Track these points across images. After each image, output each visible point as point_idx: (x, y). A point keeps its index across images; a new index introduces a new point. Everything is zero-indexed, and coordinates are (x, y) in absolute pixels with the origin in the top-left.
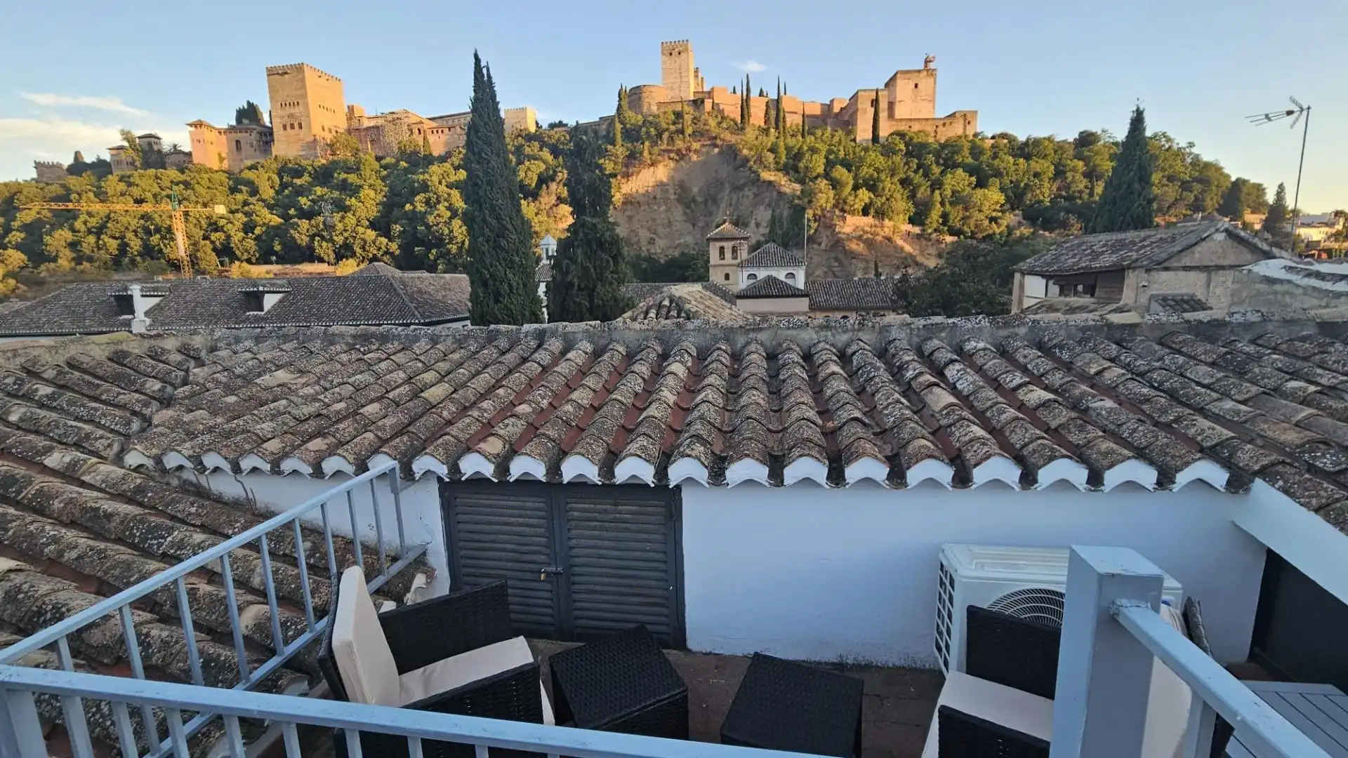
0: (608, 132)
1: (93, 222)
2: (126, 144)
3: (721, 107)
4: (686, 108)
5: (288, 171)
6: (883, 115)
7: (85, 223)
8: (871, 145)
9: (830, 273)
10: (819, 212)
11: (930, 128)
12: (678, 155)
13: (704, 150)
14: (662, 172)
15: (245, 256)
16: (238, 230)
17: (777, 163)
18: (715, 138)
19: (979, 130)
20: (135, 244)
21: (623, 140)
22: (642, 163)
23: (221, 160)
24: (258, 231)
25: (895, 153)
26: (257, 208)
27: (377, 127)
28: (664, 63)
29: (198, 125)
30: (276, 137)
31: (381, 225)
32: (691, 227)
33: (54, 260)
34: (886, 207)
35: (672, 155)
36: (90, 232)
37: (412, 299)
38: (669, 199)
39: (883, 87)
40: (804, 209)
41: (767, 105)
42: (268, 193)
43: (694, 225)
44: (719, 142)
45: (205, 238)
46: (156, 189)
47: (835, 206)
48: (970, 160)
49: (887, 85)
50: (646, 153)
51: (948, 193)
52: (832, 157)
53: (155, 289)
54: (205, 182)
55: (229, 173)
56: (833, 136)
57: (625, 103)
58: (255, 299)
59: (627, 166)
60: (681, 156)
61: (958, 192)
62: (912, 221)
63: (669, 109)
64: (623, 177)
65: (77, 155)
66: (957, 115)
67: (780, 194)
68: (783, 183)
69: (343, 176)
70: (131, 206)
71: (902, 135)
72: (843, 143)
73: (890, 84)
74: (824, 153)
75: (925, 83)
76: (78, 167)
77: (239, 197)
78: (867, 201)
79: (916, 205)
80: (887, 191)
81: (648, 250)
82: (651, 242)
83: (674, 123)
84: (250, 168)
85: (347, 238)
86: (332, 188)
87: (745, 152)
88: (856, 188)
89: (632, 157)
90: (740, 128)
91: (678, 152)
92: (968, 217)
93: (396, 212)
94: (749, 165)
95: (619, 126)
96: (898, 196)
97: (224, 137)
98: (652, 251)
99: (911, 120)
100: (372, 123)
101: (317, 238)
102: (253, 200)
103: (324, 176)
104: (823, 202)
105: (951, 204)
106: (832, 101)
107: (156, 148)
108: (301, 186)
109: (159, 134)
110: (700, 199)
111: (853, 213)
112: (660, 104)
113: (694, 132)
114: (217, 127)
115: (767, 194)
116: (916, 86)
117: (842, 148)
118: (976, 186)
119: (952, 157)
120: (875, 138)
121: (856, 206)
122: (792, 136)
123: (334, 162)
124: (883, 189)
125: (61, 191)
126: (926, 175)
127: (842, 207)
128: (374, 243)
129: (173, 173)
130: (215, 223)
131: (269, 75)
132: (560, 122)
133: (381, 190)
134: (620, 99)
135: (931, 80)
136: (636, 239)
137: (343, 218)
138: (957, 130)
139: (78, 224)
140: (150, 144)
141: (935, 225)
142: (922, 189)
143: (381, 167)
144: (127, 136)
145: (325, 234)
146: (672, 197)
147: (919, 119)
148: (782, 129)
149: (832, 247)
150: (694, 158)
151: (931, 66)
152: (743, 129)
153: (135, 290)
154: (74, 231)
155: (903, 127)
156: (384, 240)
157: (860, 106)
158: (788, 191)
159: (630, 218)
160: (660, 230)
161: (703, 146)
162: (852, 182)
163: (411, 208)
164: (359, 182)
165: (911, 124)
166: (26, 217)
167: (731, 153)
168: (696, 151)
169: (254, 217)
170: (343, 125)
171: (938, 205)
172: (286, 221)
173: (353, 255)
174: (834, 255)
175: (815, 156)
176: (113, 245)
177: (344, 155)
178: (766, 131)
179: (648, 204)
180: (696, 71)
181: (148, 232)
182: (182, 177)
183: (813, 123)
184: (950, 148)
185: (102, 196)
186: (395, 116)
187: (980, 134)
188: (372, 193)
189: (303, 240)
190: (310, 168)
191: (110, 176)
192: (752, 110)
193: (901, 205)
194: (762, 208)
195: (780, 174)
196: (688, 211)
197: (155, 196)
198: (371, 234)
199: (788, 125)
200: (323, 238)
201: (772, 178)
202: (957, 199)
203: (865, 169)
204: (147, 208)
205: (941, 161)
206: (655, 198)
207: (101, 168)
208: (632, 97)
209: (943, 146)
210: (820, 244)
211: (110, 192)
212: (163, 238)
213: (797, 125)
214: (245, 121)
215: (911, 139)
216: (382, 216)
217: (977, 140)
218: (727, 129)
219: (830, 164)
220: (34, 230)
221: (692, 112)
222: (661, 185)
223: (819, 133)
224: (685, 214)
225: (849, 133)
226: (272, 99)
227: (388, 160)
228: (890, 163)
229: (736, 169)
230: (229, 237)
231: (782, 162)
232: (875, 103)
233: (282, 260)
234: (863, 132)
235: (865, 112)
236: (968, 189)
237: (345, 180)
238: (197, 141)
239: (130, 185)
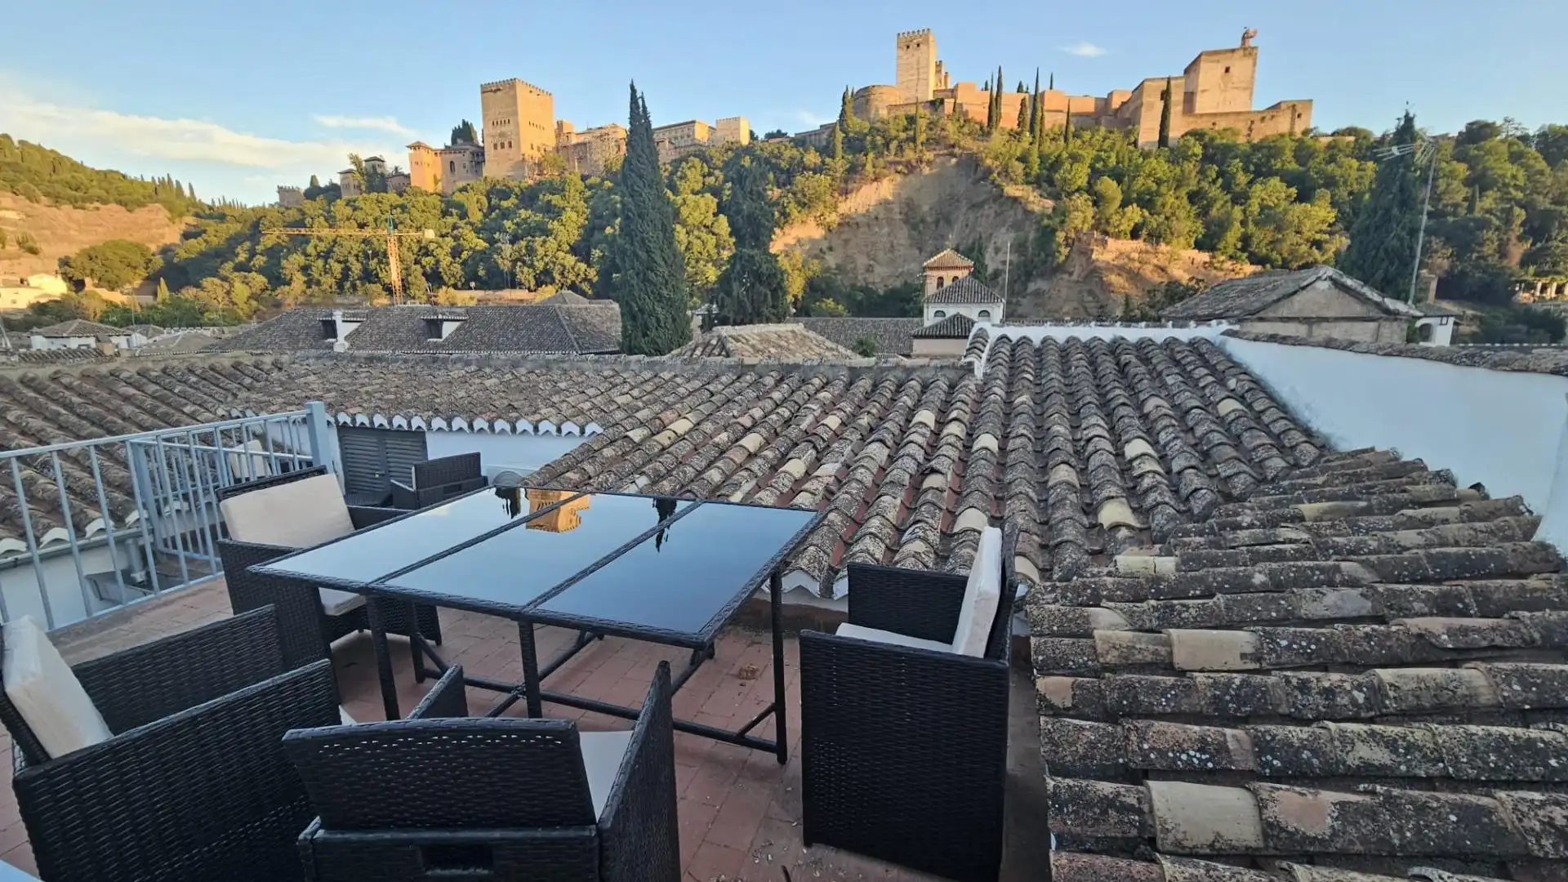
0: (828, 143)
1: (322, 247)
2: (353, 167)
3: (965, 108)
4: (922, 111)
5: (498, 192)
6: (1176, 109)
7: (315, 247)
8: (1155, 149)
9: (1081, 309)
10: (1073, 235)
11: (1241, 126)
12: (907, 167)
13: (938, 160)
14: (886, 189)
15: (452, 281)
16: (447, 254)
17: (1027, 175)
18: (953, 146)
19: (1312, 126)
20: (356, 268)
21: (845, 152)
22: (864, 180)
23: (436, 182)
24: (464, 255)
25: (1186, 158)
26: (466, 231)
27: (585, 144)
28: (899, 57)
29: (416, 146)
30: (486, 157)
31: (580, 250)
32: (917, 252)
33: (289, 284)
34: (1163, 227)
35: (900, 168)
36: (319, 256)
37: (575, 330)
38: (893, 219)
39: (1181, 74)
40: (1054, 231)
41: (1023, 104)
42: (476, 216)
43: (921, 250)
44: (957, 150)
45: (417, 262)
46: (378, 213)
47: (1095, 227)
48: (1293, 166)
49: (1186, 71)
50: (869, 167)
51: (1255, 208)
52: (1099, 165)
53: (354, 315)
54: (420, 206)
55: (441, 195)
56: (1105, 139)
57: (849, 108)
58: (434, 326)
59: (846, 182)
60: (911, 168)
61: (1270, 208)
62: (1199, 246)
63: (901, 113)
64: (841, 195)
65: (313, 179)
66: (1283, 106)
67: (1028, 213)
68: (1031, 199)
69: (549, 197)
70: (356, 232)
71: (1198, 135)
72: (1117, 147)
73: (1191, 69)
74: (1088, 161)
75: (1239, 66)
76: (314, 192)
77: (450, 220)
78: (1138, 219)
79: (1207, 226)
80: (1167, 208)
81: (865, 279)
82: (869, 269)
83: (906, 129)
84: (461, 190)
85: (547, 264)
86: (536, 211)
87: (988, 162)
88: (1124, 204)
89: (853, 170)
90: (985, 133)
91: (908, 164)
92: (1278, 241)
93: (597, 236)
94: (991, 178)
95: (840, 136)
96: (1182, 214)
97: (439, 158)
98: (871, 280)
99: (1215, 115)
100: (581, 139)
101: (519, 264)
102: (461, 223)
103: (529, 198)
104: (1078, 222)
105: (1256, 223)
106: (1111, 94)
107: (379, 171)
108: (507, 208)
109: (385, 158)
110: (929, 219)
111: (1117, 236)
112: (891, 107)
113: (928, 140)
114: (434, 147)
115: (1012, 212)
116: (1227, 70)
117: (1113, 155)
118: (1296, 200)
119: (1268, 161)
120: (1163, 140)
121: (1122, 228)
122: (1053, 139)
123: (540, 183)
124: (1163, 205)
125: (298, 217)
126: (1226, 187)
127: (1102, 227)
128: (573, 268)
129: (392, 197)
130: (426, 248)
131: (483, 92)
132: (779, 131)
133: (584, 213)
134: (844, 103)
135: (1250, 61)
136: (852, 266)
137: (544, 242)
138: (1282, 124)
139: (310, 249)
140: (374, 167)
141: (1231, 251)
142: (1218, 205)
143: (586, 187)
144: (355, 160)
145: (526, 258)
146: (898, 217)
147: (1227, 114)
148: (1038, 133)
149: (1086, 277)
150: (926, 170)
151: (1251, 43)
152: (989, 134)
153: (338, 317)
154: (306, 255)
155: (1203, 125)
156: (583, 266)
157: (1146, 99)
158: (1037, 209)
159: (846, 241)
160: (881, 255)
161: (937, 156)
162: (1120, 197)
163: (612, 231)
164: (562, 203)
165: (1217, 120)
166: (268, 240)
167: (972, 164)
168: (929, 163)
169: (462, 241)
170: (552, 143)
171: (1237, 224)
172: (491, 245)
173: (553, 281)
174: (1088, 288)
175: (1076, 166)
176: (337, 268)
177: (551, 174)
178: (1015, 135)
179: (869, 226)
180: (939, 65)
181: (367, 256)
182: (401, 201)
183: (1082, 123)
184: (1265, 151)
185: (331, 221)
186: (603, 131)
187: (1311, 130)
188: (574, 216)
189: (505, 265)
190: (517, 190)
191: (338, 201)
192: (1003, 110)
193: (1187, 224)
194: (1003, 230)
195: (1030, 188)
196: (915, 233)
197: (376, 220)
198: (570, 260)
199: (1047, 126)
200: (524, 262)
201: (1018, 194)
202: (1268, 217)
203: (1141, 180)
204: (367, 233)
205: (1252, 168)
206: (877, 218)
207: (333, 191)
208: (859, 100)
209: (1255, 148)
210: (1071, 274)
211: (339, 217)
212: (380, 262)
213: (1061, 126)
214: (459, 141)
215: (1212, 139)
216: (584, 240)
217: (1307, 139)
218: (969, 134)
219: (1095, 174)
220: (274, 253)
221: (928, 115)
222: (885, 203)
223: (1087, 135)
224: (911, 237)
225: (1128, 134)
226: (485, 116)
227: (593, 180)
228: (1178, 170)
229: (978, 181)
230: (438, 262)
231: (1033, 173)
232: (1165, 95)
233: (483, 285)
234: (1148, 133)
235: (1152, 105)
236: (1284, 204)
237: (549, 202)
238: (416, 163)
239: (355, 209)
